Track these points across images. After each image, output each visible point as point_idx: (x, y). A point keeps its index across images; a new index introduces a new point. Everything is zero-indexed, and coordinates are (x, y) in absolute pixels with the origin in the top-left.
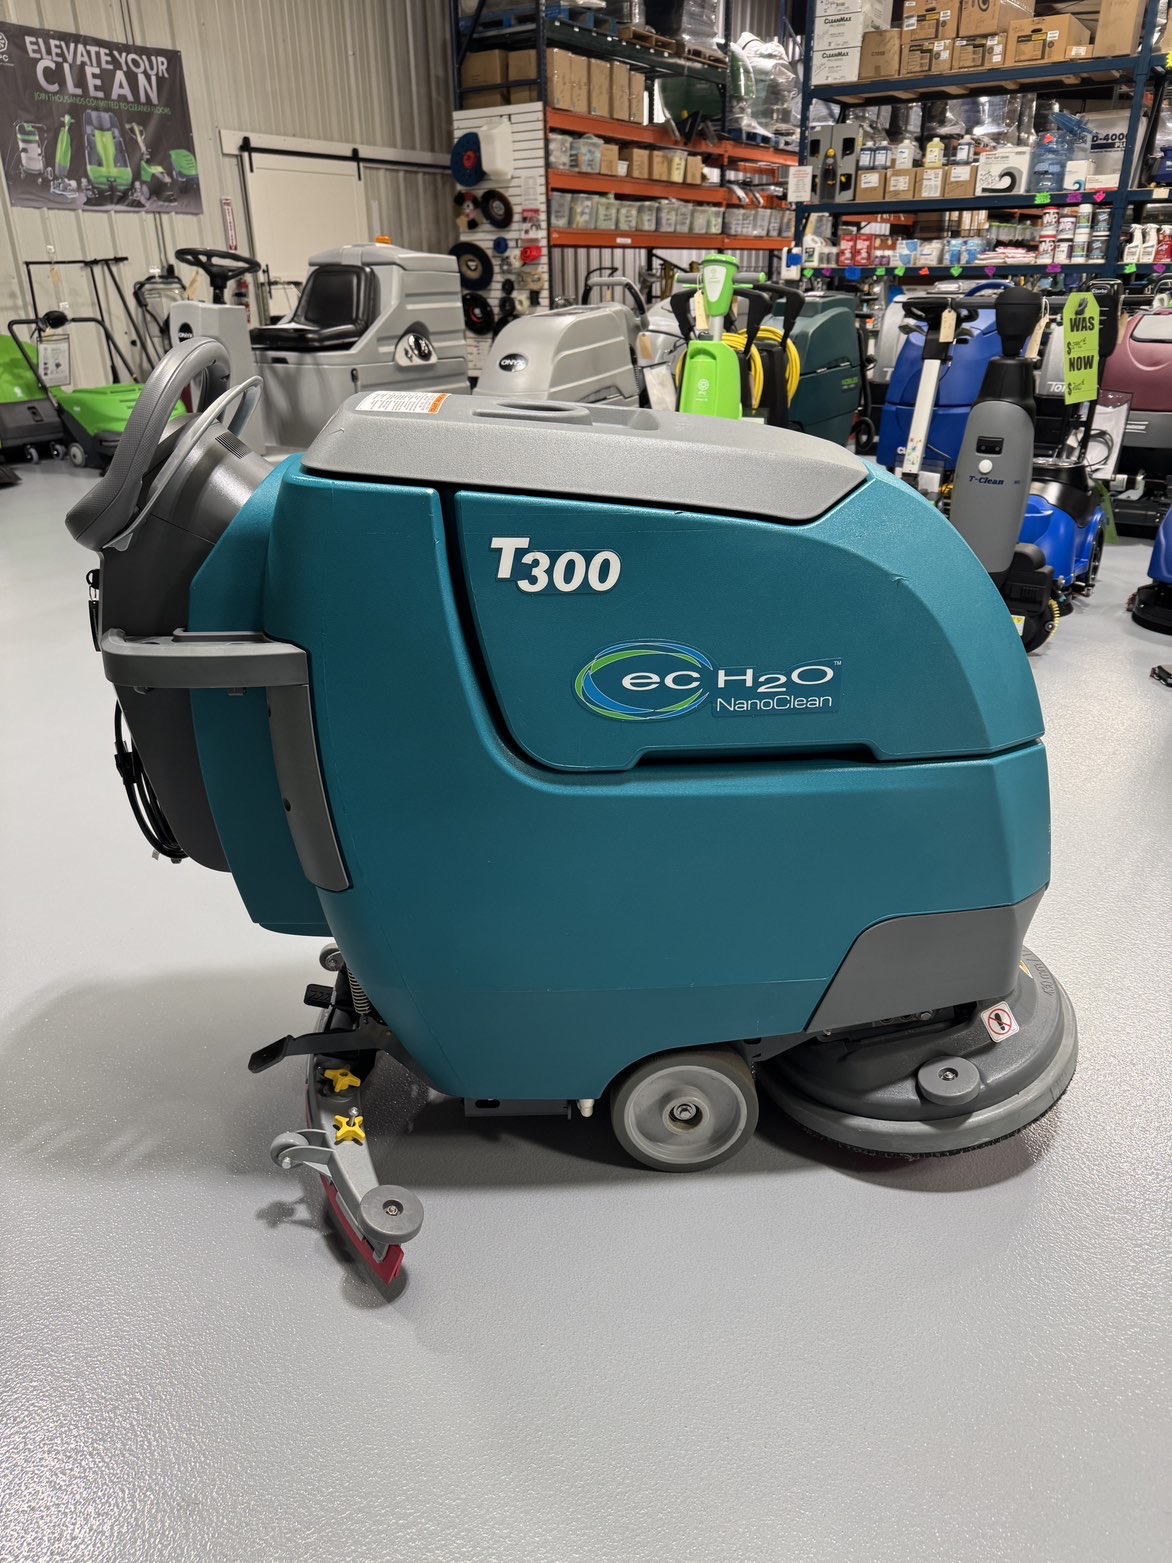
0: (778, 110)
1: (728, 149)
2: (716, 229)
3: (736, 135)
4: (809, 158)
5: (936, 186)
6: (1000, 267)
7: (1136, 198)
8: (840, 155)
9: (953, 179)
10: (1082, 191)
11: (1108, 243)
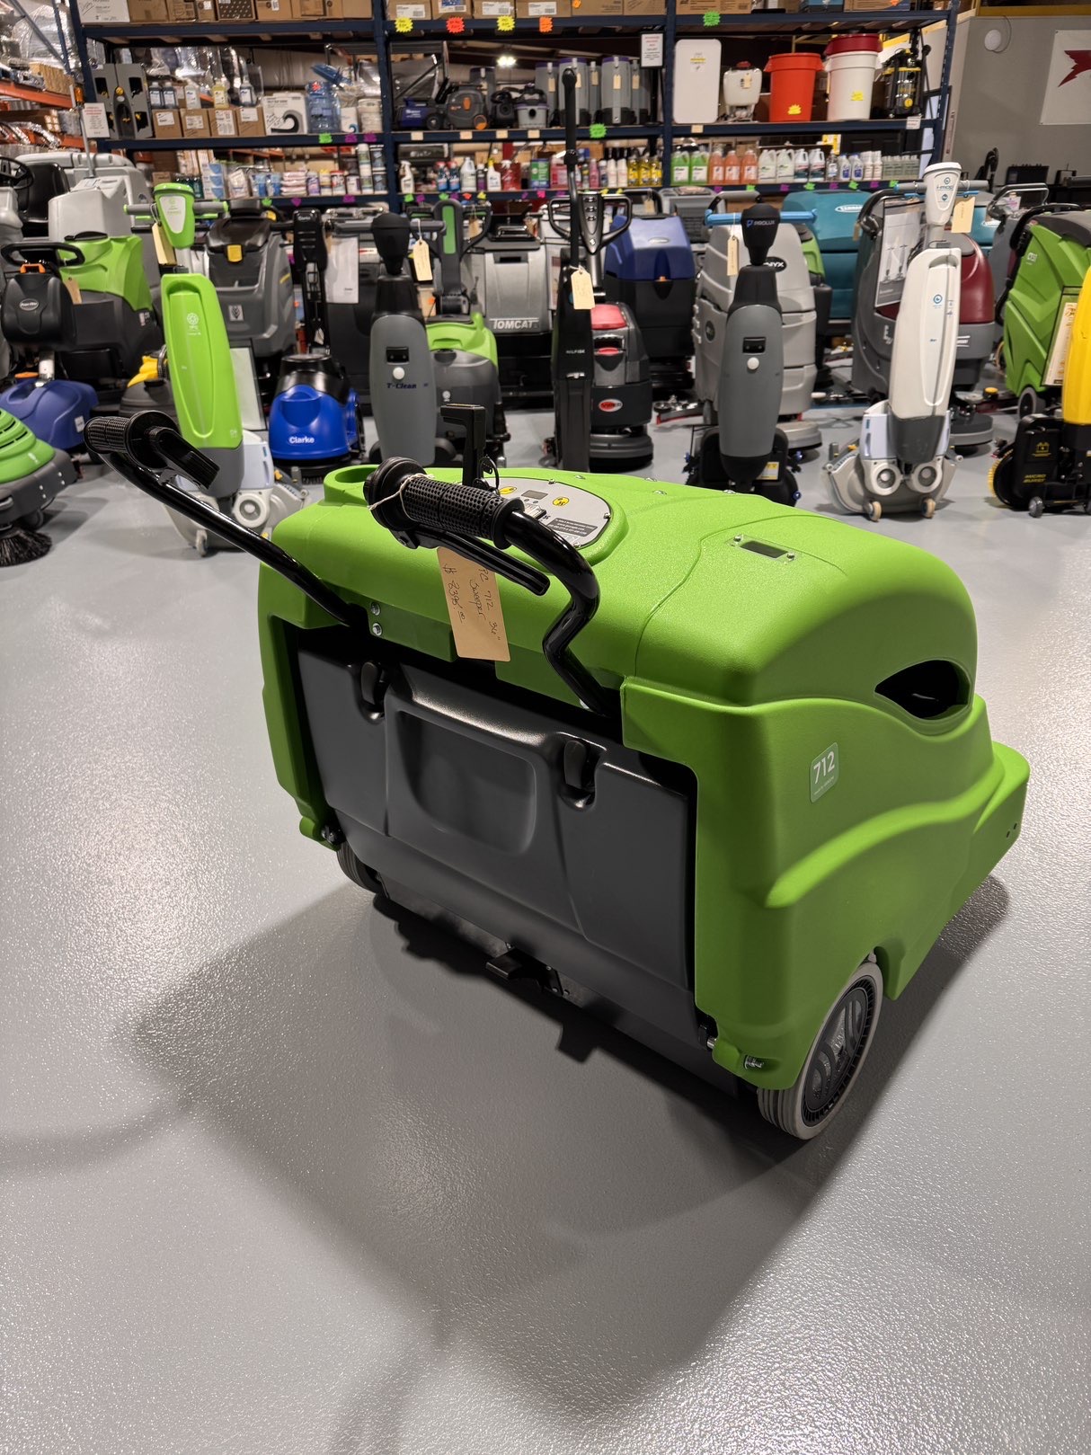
4: (98, 95)
5: (230, 126)
6: (305, 198)
7: (397, 140)
8: (129, 94)
9: (243, 120)
10: (357, 132)
11: (386, 177)
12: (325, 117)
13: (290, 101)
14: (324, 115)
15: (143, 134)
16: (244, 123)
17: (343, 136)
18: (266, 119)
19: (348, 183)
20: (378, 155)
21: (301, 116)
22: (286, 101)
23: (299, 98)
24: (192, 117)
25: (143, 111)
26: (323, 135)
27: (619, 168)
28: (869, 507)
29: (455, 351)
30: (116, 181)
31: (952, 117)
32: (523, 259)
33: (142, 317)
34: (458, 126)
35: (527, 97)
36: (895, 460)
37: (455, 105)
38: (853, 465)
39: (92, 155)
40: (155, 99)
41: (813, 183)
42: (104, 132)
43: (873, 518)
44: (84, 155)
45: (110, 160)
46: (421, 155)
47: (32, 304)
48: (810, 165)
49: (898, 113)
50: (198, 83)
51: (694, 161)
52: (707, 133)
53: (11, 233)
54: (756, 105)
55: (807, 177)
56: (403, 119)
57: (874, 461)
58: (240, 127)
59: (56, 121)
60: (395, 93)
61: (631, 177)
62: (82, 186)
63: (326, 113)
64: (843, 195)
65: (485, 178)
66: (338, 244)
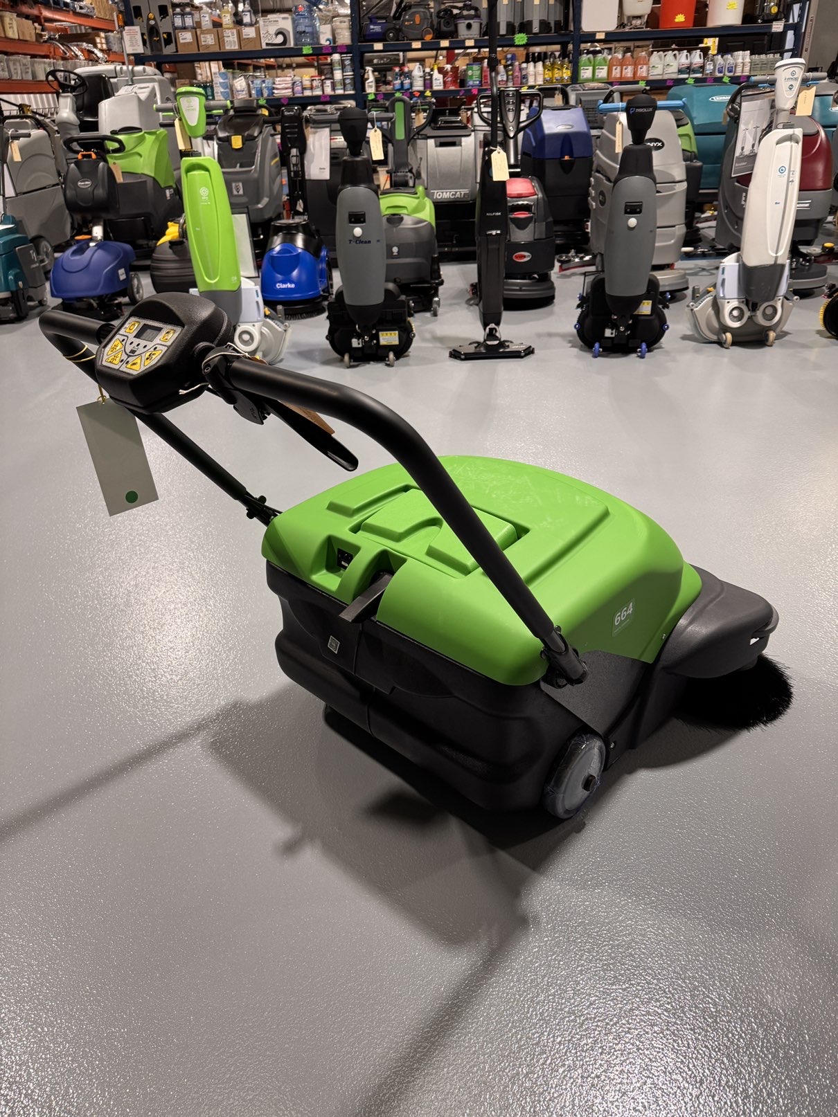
1: (42, 11)
4: (135, 20)
5: (234, 42)
6: (291, 98)
7: (363, 50)
8: (158, 18)
9: (244, 37)
10: (332, 45)
11: (354, 79)
12: (307, 33)
13: (280, 20)
14: (307, 31)
15: (169, 50)
16: (245, 39)
17: (321, 48)
18: (262, 36)
19: (325, 85)
20: (347, 62)
21: (289, 32)
22: (277, 21)
23: (287, 18)
24: (206, 36)
25: (169, 31)
26: (306, 47)
27: (537, 69)
28: (722, 337)
29: (402, 215)
30: (148, 87)
31: (811, 20)
32: (457, 143)
33: (168, 193)
34: (410, 38)
35: (465, 13)
36: (744, 300)
37: (408, 21)
38: (710, 303)
39: (130, 67)
40: (178, 21)
41: (693, 78)
42: (140, 49)
43: (725, 346)
44: (125, 68)
45: (144, 70)
46: (382, 62)
47: (87, 183)
48: (691, 64)
49: (766, 18)
50: (210, 8)
51: (597, 63)
52: (608, 39)
53: (71, 129)
54: (649, 15)
55: (689, 73)
56: (368, 33)
57: (727, 301)
58: (242, 42)
59: (104, 41)
60: (361, 12)
61: (546, 76)
62: (123, 91)
63: (308, 30)
64: (717, 88)
65: (431, 79)
66: (315, 133)
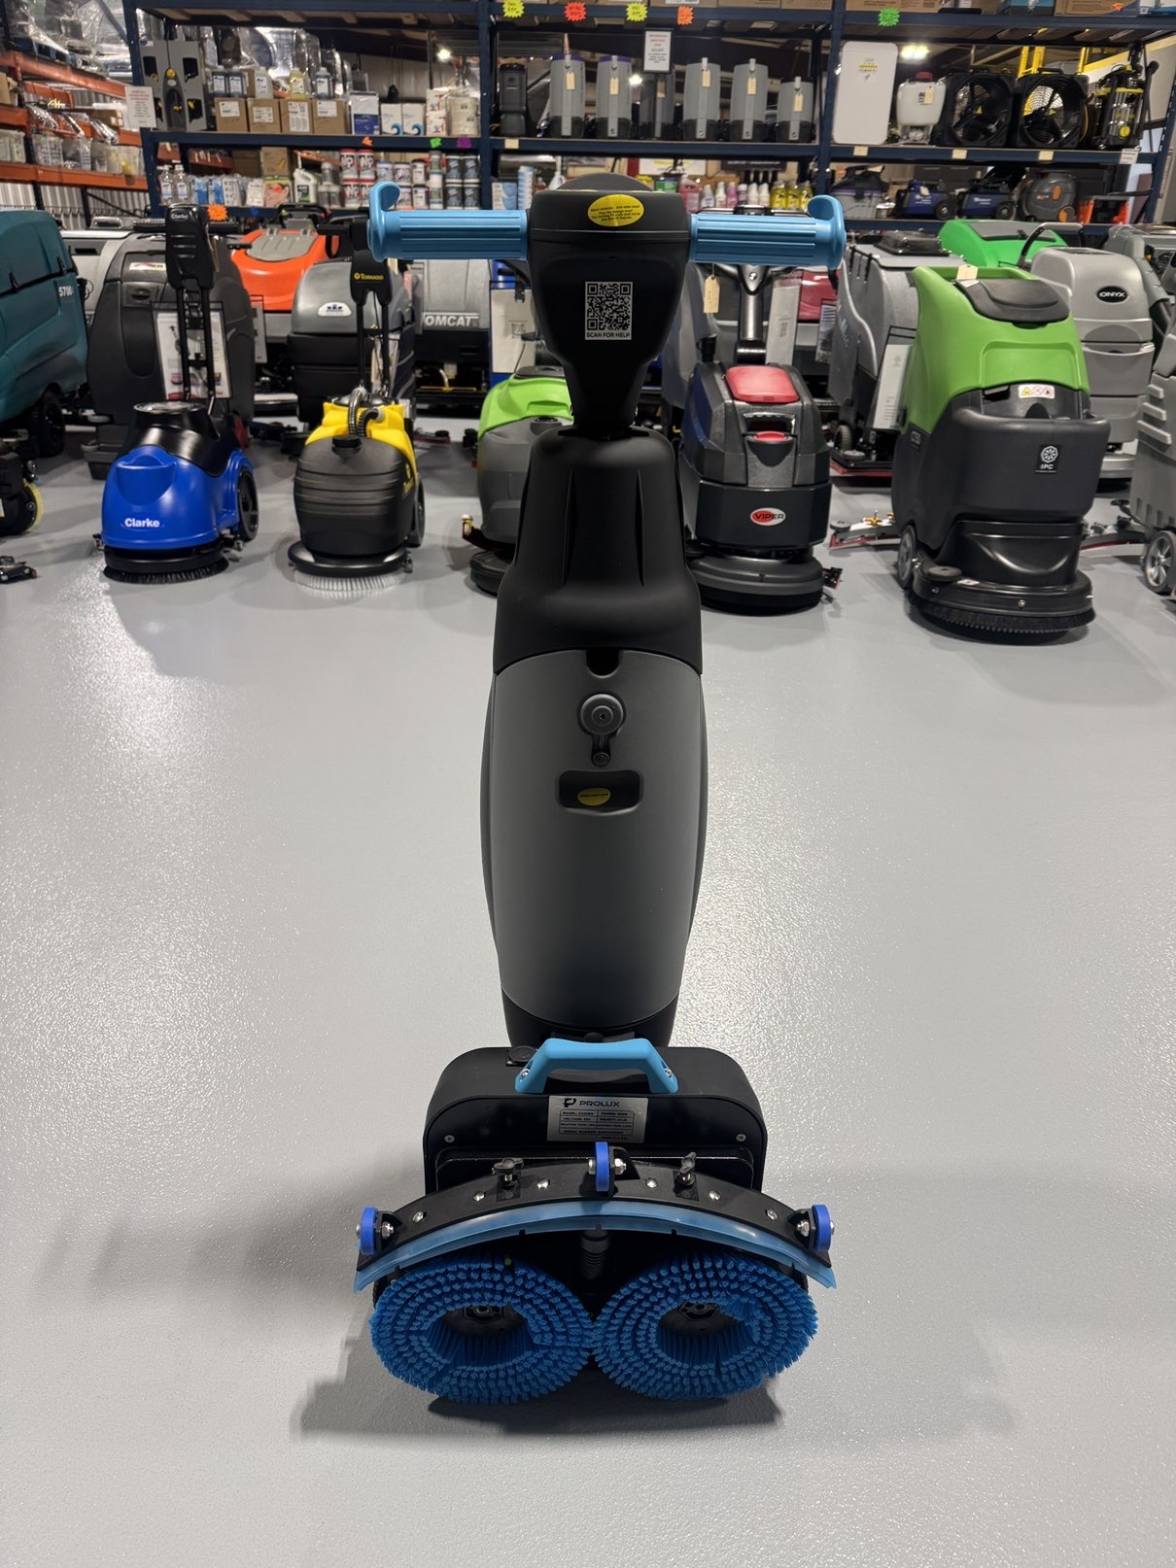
0: (65, 22)
1: (22, 62)
2: (20, 157)
3: (27, 47)
4: (146, 78)
8: (182, 77)
9: (319, 115)
10: (445, 137)
15: (198, 126)
16: (320, 118)
20: (471, 164)
24: (261, 109)
25: (198, 98)
40: (219, 85)
49: (1111, 143)
52: (871, 156)
54: (935, 125)
58: (315, 123)
61: (777, 205)
